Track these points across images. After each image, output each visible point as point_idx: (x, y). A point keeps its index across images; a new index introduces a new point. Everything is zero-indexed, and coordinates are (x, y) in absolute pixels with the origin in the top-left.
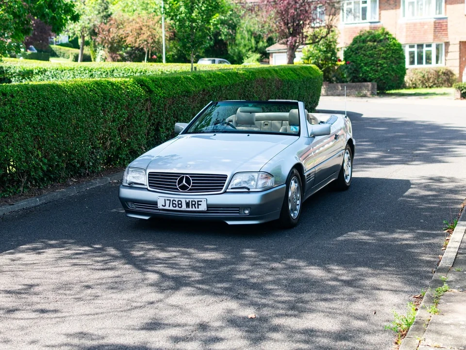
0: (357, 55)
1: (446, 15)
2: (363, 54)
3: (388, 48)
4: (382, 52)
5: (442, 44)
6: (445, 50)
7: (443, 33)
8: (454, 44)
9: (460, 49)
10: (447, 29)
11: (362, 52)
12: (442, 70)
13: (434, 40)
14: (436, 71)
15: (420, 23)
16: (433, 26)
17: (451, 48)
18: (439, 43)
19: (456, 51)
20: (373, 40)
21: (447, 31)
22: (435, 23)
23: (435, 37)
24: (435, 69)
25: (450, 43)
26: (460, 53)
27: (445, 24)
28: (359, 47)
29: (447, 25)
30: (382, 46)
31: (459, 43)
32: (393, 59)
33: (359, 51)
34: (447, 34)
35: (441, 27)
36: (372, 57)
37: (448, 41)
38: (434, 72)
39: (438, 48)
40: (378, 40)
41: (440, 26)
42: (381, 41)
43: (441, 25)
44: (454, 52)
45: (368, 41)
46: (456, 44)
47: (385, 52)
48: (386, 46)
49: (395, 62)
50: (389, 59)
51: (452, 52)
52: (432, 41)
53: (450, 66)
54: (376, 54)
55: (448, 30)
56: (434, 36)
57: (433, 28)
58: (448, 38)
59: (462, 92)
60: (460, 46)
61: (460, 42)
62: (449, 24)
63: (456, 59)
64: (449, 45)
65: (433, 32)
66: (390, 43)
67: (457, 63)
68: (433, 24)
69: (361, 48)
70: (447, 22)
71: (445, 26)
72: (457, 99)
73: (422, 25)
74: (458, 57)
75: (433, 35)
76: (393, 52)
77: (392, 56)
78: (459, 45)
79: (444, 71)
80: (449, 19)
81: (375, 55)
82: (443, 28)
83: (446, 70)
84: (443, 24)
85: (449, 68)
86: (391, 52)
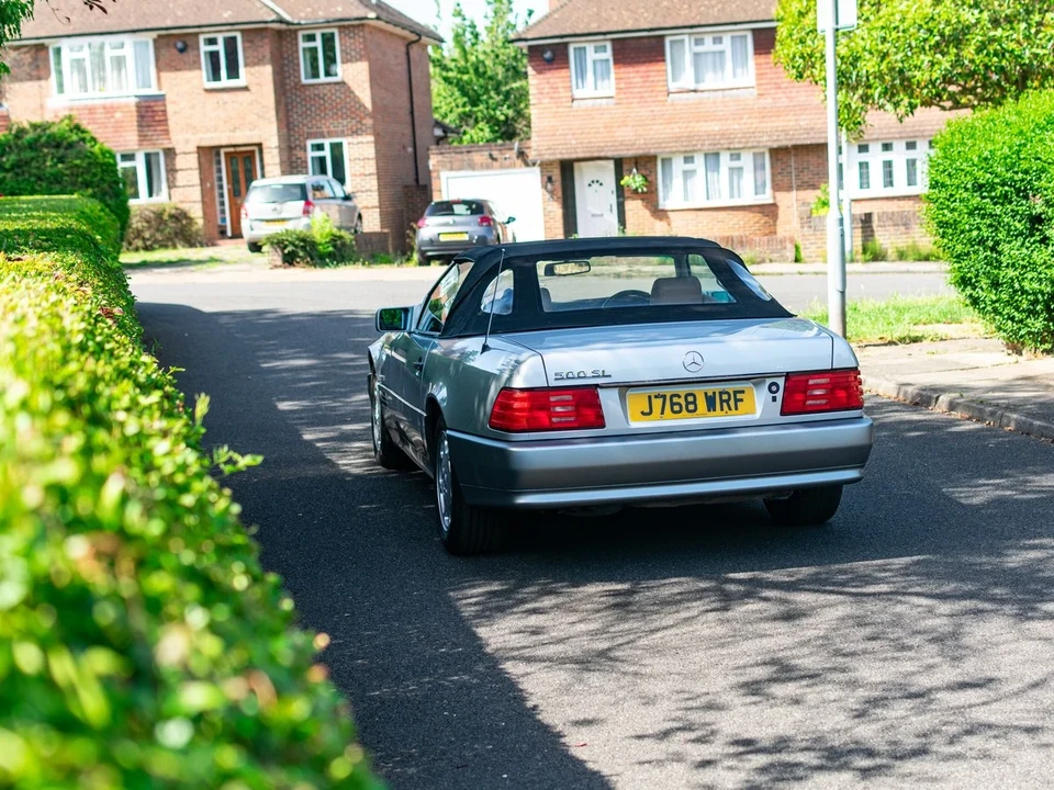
0: (20, 178)
1: (160, 90)
2: (35, 175)
3: (92, 161)
4: (81, 170)
5: (157, 154)
6: (167, 165)
7: (159, 128)
8: (185, 153)
9: (200, 163)
10: (166, 120)
11: (34, 171)
12: (168, 210)
13: (140, 145)
14: (154, 213)
15: (104, 107)
16: (135, 114)
17: (180, 162)
18: (150, 150)
19: (191, 169)
20: (54, 143)
21: (167, 125)
22: (138, 106)
23: (143, 138)
24: (152, 208)
25: (177, 151)
26: (200, 173)
27: (162, 108)
28: (20, 160)
29: (164, 111)
30: (77, 158)
31: (195, 149)
32: (105, 185)
33: (25, 169)
34: (167, 132)
35: (153, 117)
36: (59, 183)
37: (170, 146)
38: (152, 215)
39: (150, 161)
40: (65, 143)
41: (150, 113)
42: (71, 146)
43: (153, 111)
44: (187, 169)
45: (43, 146)
46: (189, 153)
47: (87, 170)
48: (86, 156)
49: (110, 191)
50: (98, 186)
51: (182, 170)
52: (136, 147)
53: (182, 202)
54: (67, 175)
55: (170, 122)
56: (140, 136)
57: (135, 118)
58: (169, 139)
59: (286, 251)
60: (199, 158)
61: (198, 148)
62: (170, 109)
63: (193, 186)
64: (175, 154)
65: (135, 128)
66: (92, 150)
67: (196, 194)
68: (134, 109)
69: (27, 163)
70: (165, 105)
71: (160, 113)
72: (276, 266)
73: (110, 110)
74: (197, 181)
75: (136, 133)
76: (103, 171)
77: (102, 179)
78: (196, 155)
79: (173, 212)
80: (168, 97)
81: (66, 178)
82: (157, 118)
83: (177, 209)
84: (156, 109)
85: (181, 206)
86: (99, 170)
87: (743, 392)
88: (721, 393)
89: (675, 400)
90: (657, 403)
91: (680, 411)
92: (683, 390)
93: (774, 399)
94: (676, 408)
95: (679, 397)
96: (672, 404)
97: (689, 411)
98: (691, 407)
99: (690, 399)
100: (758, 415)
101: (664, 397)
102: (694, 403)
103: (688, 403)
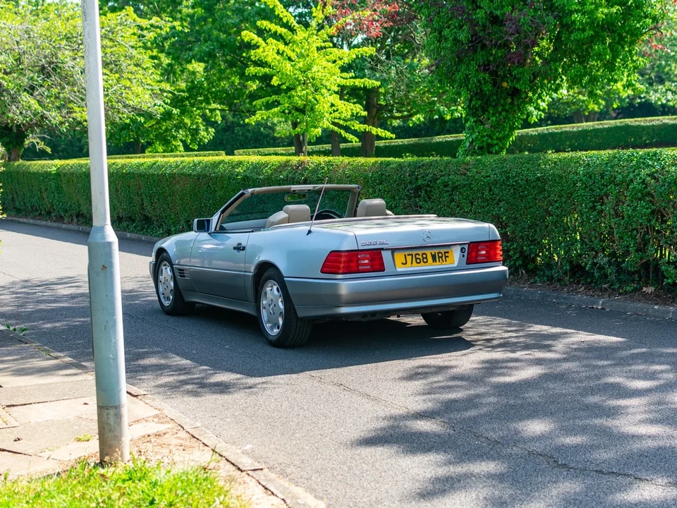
87: (448, 252)
88: (438, 253)
89: (417, 256)
90: (409, 258)
91: (420, 263)
92: (420, 252)
93: (463, 256)
94: (418, 261)
95: (419, 255)
96: (416, 259)
97: (424, 262)
98: (425, 260)
99: (424, 256)
100: (456, 265)
101: (412, 255)
102: (426, 258)
103: (423, 258)
